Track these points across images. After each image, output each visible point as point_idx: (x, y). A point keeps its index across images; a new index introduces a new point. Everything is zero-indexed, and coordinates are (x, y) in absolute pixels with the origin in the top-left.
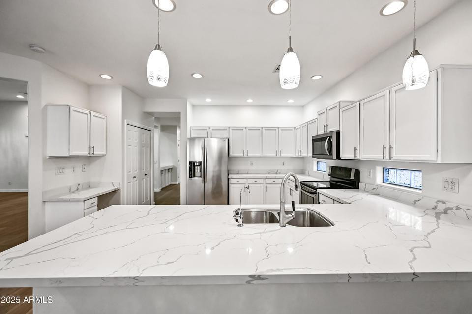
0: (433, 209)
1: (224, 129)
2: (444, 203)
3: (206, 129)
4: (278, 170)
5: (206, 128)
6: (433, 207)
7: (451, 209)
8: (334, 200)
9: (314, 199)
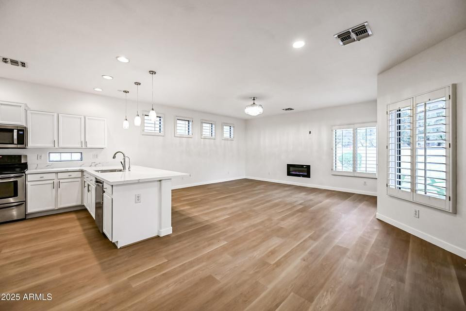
2: (94, 163)
6: (90, 165)
8: (57, 173)
9: (17, 181)
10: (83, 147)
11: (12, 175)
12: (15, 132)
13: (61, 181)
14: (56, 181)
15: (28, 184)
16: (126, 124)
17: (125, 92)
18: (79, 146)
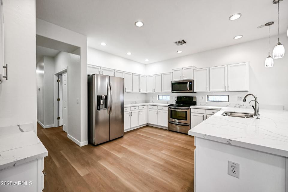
0: (234, 107)
1: (110, 71)
2: (239, 104)
3: (98, 69)
4: (136, 101)
5: (97, 67)
6: (235, 106)
7: (241, 106)
8: (206, 109)
9: (187, 111)
10: (226, 90)
11: (185, 108)
12: (188, 83)
13: (208, 115)
14: (205, 115)
15: (192, 114)
16: (269, 62)
17: (268, 24)
18: (223, 90)
